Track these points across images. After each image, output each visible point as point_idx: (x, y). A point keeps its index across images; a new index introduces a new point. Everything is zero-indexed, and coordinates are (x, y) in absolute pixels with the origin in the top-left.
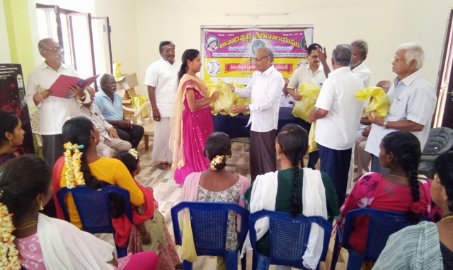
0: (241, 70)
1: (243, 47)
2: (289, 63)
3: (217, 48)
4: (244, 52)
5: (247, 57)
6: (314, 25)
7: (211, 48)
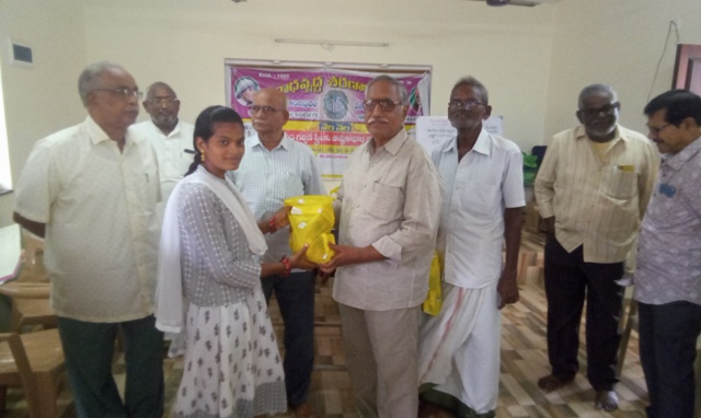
4: (308, 110)
5: (314, 121)
6: (431, 66)
7: (245, 99)
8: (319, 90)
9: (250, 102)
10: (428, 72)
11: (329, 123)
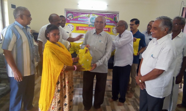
0: (84, 30)
1: (86, 20)
3: (72, 18)
4: (86, 21)
5: (87, 24)
6: (119, 12)
7: (69, 18)
8: (89, 17)
9: (70, 19)
10: (118, 13)
11: (91, 25)
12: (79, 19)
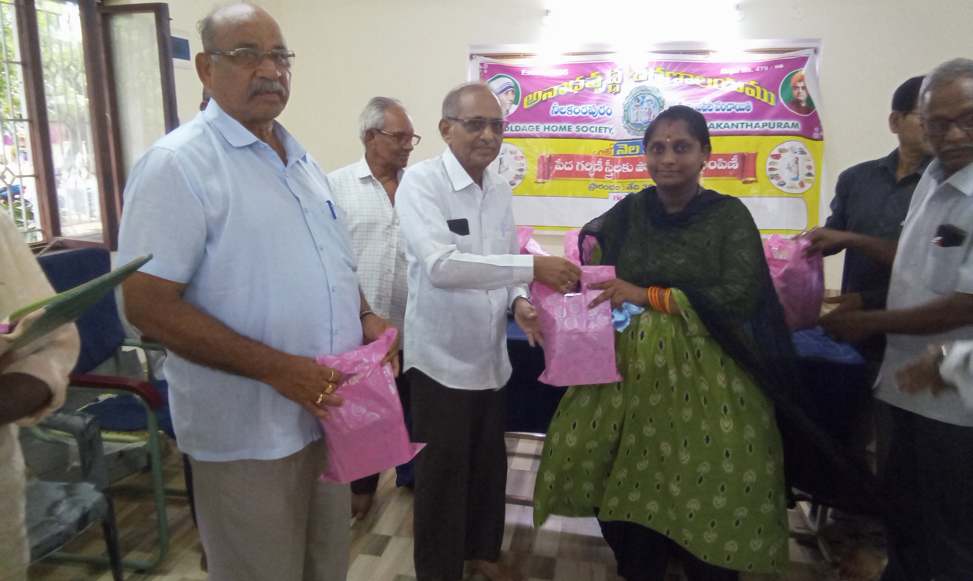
0: (585, 175)
2: (744, 150)
3: (513, 108)
4: (597, 121)
5: (606, 139)
8: (614, 89)
11: (629, 142)
12: (555, 108)
